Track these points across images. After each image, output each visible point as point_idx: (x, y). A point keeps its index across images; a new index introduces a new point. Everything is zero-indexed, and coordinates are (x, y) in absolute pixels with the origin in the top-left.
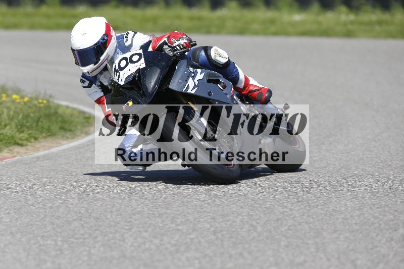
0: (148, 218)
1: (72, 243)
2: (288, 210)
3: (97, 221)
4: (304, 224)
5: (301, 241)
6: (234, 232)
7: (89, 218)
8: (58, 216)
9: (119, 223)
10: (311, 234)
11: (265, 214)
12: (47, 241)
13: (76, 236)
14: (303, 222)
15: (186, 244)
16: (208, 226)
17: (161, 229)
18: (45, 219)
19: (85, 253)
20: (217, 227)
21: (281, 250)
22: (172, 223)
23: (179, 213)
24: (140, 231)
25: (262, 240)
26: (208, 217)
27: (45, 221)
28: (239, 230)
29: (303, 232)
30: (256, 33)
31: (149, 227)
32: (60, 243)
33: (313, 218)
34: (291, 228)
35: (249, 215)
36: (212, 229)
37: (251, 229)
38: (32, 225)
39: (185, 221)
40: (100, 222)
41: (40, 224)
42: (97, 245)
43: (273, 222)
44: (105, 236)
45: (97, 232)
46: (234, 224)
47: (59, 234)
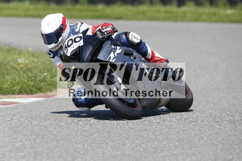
0: (139, 131)
1: (93, 146)
2: (223, 128)
3: (108, 134)
4: (232, 136)
5: (231, 146)
6: (190, 140)
7: (104, 132)
8: (85, 130)
9: (121, 135)
10: (236, 142)
11: (209, 130)
12: (78, 145)
13: (96, 143)
14: (232, 135)
15: (161, 147)
16: (175, 137)
17: (146, 139)
18: (77, 132)
19: (101, 153)
20: (180, 138)
21: (218, 151)
22: (153, 135)
23: (157, 128)
24: (134, 140)
25: (207, 145)
26: (175, 131)
27: (77, 133)
28: (193, 139)
29: (232, 141)
30: (204, 21)
31: (139, 137)
32: (86, 146)
33: (238, 132)
34: (224, 138)
35: (199, 130)
36: (177, 139)
37: (201, 138)
38: (69, 135)
39: (161, 134)
40: (110, 134)
41: (74, 135)
42: (108, 148)
43: (214, 135)
44: (113, 142)
45: (108, 140)
46: (190, 136)
47: (85, 141)
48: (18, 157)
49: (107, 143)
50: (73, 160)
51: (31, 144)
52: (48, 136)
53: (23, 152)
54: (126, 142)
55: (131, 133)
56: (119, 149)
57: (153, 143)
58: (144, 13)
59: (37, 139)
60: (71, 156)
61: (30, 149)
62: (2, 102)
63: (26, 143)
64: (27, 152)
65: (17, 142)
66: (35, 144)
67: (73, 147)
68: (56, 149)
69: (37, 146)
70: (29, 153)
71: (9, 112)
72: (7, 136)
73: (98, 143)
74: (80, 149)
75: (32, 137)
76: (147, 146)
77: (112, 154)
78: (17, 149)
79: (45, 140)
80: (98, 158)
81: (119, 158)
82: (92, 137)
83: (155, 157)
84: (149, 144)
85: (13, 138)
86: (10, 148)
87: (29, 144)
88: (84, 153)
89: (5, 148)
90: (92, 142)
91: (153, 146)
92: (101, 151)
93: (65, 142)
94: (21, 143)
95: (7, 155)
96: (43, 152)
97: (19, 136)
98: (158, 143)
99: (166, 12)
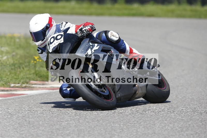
48: (64, 135)
49: (140, 123)
50: (111, 137)
51: (76, 123)
52: (90, 117)
53: (68, 130)
54: (156, 122)
55: (161, 114)
56: (150, 128)
57: (179, 123)
58: (172, 12)
59: (81, 119)
60: (109, 134)
61: (74, 128)
62: (51, 87)
63: (71, 122)
64: (72, 130)
65: (63, 121)
66: (78, 123)
67: (111, 126)
68: (96, 128)
69: (80, 125)
70: (74, 131)
71: (57, 96)
72: (55, 116)
73: (132, 123)
74: (117, 128)
75: (76, 117)
76: (175, 126)
77: (144, 132)
78: (64, 128)
79: (87, 120)
80: (132, 136)
81: (150, 136)
82: (127, 117)
83: (181, 135)
84: (176, 124)
85: (60, 118)
86: (57, 127)
87: (73, 124)
88: (120, 132)
89: (53, 126)
90: (127, 122)
91: (180, 126)
92: (135, 130)
93: (105, 122)
94: (67, 123)
95: (55, 133)
96: (85, 130)
97: (66, 117)
98: (183, 123)
99: (192, 11)
